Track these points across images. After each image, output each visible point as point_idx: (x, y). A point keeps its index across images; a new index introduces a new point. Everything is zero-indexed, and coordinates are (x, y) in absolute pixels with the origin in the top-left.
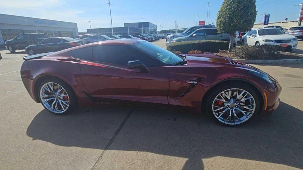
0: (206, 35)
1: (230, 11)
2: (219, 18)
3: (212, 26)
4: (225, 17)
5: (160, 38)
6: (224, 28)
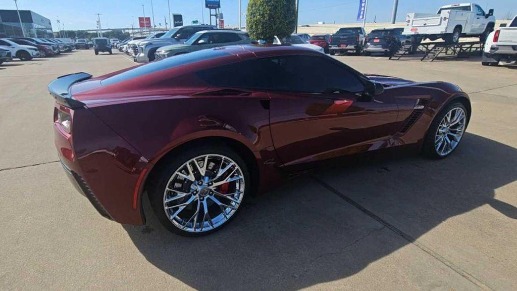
0: (212, 43)
1: (269, 5)
2: (252, 14)
3: (212, 28)
4: (263, 14)
5: (73, 46)
6: (263, 32)
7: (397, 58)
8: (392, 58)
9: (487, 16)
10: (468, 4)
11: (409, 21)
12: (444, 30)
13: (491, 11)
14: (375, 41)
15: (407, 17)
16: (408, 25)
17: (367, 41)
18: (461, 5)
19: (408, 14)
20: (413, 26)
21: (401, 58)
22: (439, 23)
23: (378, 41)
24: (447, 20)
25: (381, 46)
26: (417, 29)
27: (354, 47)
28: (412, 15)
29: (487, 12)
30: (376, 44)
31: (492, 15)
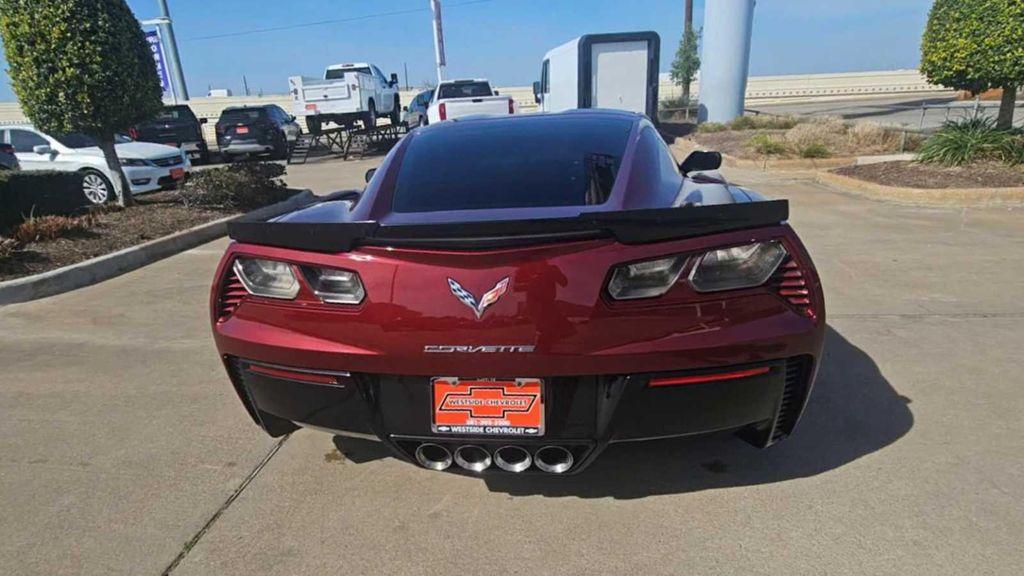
7: (301, 160)
8: (292, 161)
9: (391, 85)
10: (366, 65)
11: (296, 92)
12: (359, 106)
13: (394, 76)
14: (239, 131)
15: (291, 84)
16: (296, 98)
17: (223, 131)
18: (357, 66)
19: (292, 78)
20: (307, 99)
21: (308, 160)
22: (346, 95)
23: (245, 131)
24: (357, 89)
25: (254, 140)
26: (314, 105)
27: (197, 146)
28: (298, 80)
29: (389, 79)
30: (243, 137)
31: (397, 82)
